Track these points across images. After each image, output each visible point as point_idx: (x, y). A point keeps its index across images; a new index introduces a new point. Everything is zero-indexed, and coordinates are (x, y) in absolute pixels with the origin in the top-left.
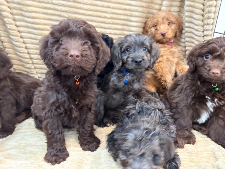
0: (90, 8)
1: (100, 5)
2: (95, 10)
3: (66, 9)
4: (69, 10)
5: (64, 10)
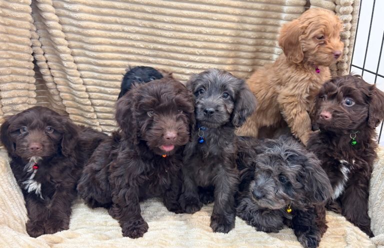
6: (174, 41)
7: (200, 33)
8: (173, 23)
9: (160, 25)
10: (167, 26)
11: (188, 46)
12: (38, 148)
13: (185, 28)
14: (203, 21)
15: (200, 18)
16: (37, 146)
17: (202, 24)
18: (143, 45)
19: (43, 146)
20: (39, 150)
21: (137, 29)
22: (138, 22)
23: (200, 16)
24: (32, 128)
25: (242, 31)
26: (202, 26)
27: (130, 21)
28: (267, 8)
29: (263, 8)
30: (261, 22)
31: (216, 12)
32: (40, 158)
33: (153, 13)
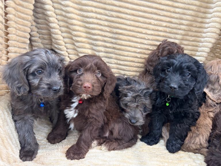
0: (132, 24)
1: (142, 21)
2: (137, 26)
3: (109, 24)
4: (111, 25)
5: (106, 24)
6: (132, 28)
7: (150, 24)
8: (133, 15)
9: (123, 16)
10: (129, 17)
11: (141, 33)
12: (89, 88)
13: (141, 19)
14: (153, 15)
15: (151, 13)
16: (89, 86)
17: (152, 17)
18: (109, 30)
19: (93, 86)
20: (90, 89)
21: (106, 17)
22: (107, 12)
23: (152, 11)
24: (87, 70)
25: (179, 25)
26: (152, 19)
27: (102, 11)
28: (199, 10)
29: (197, 10)
30: (193, 20)
31: (163, 10)
32: (89, 96)
33: (120, 6)
